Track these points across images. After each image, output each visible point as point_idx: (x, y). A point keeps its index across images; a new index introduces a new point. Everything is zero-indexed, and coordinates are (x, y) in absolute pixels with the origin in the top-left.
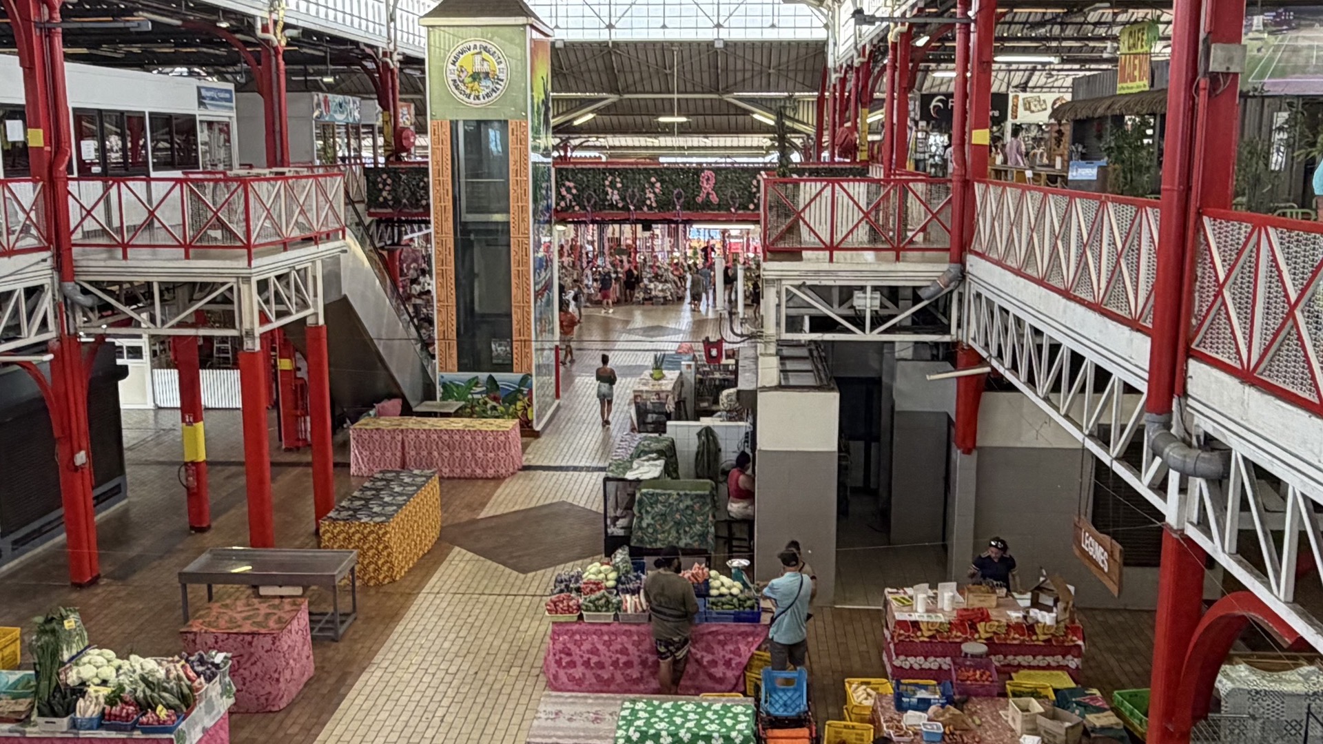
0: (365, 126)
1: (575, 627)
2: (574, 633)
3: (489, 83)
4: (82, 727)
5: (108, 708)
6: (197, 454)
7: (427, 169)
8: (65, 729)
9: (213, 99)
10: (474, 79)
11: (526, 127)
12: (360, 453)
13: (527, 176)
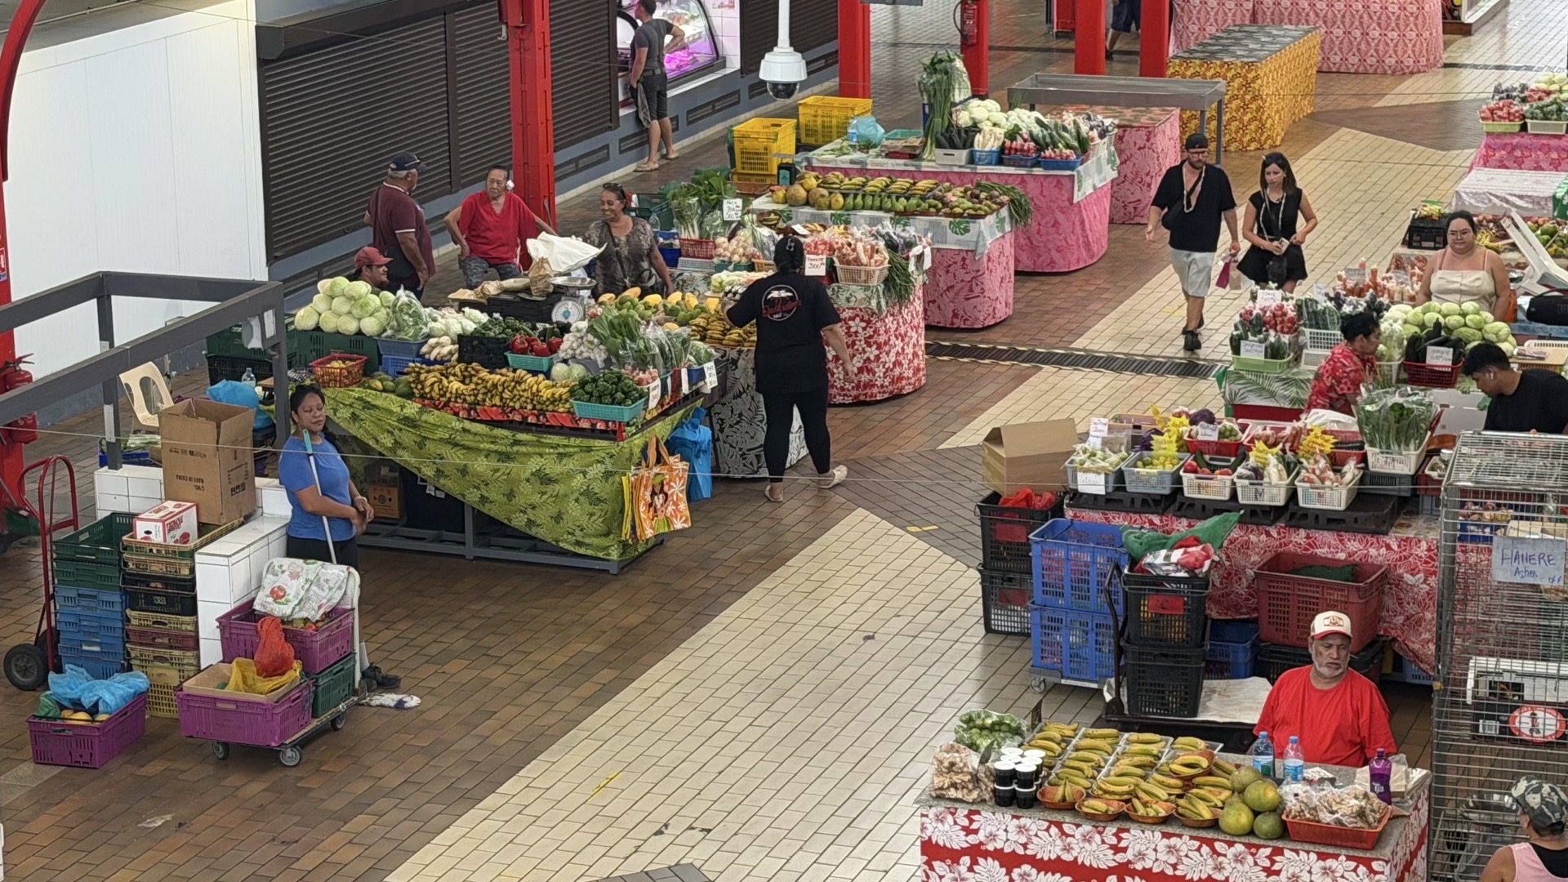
1: (1517, 140)
2: (1514, 148)
4: (981, 161)
5: (1008, 143)
8: (963, 163)
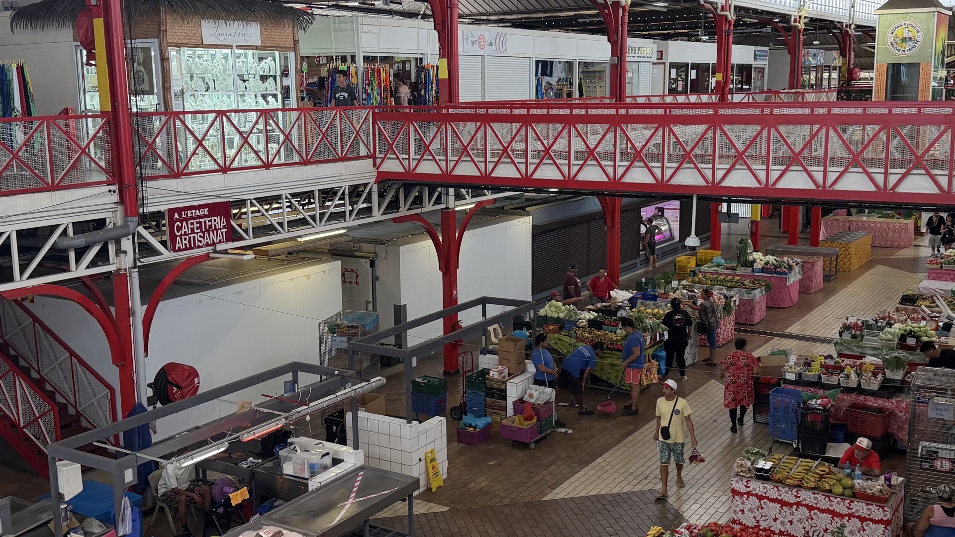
0: (826, 66)
1: (939, 271)
2: (938, 274)
3: (911, 43)
4: (756, 272)
5: (765, 266)
6: (757, 217)
7: (872, 90)
8: (750, 272)
9: (760, 56)
10: (903, 42)
11: (931, 66)
12: (826, 231)
13: (929, 92)
